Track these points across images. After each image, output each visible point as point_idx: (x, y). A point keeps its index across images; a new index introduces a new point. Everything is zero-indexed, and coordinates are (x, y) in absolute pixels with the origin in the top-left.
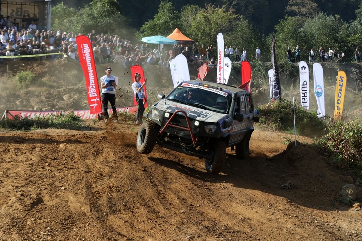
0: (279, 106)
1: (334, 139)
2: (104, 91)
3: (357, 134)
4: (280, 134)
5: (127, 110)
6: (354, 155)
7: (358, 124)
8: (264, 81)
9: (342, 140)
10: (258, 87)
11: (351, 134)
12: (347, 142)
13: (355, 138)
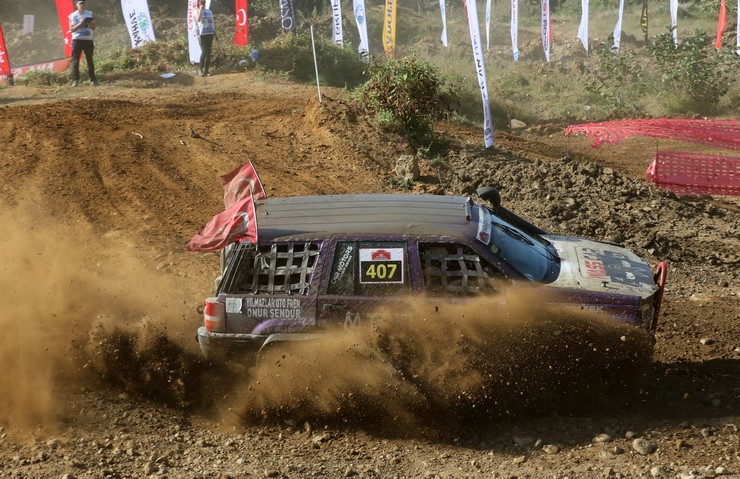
0: (293, 42)
1: (379, 88)
2: (75, 36)
3: (414, 76)
4: (296, 86)
5: (51, 65)
6: (412, 111)
7: (413, 61)
8: (270, 5)
9: (392, 88)
10: (261, 15)
11: (405, 77)
12: (400, 90)
13: (411, 82)
